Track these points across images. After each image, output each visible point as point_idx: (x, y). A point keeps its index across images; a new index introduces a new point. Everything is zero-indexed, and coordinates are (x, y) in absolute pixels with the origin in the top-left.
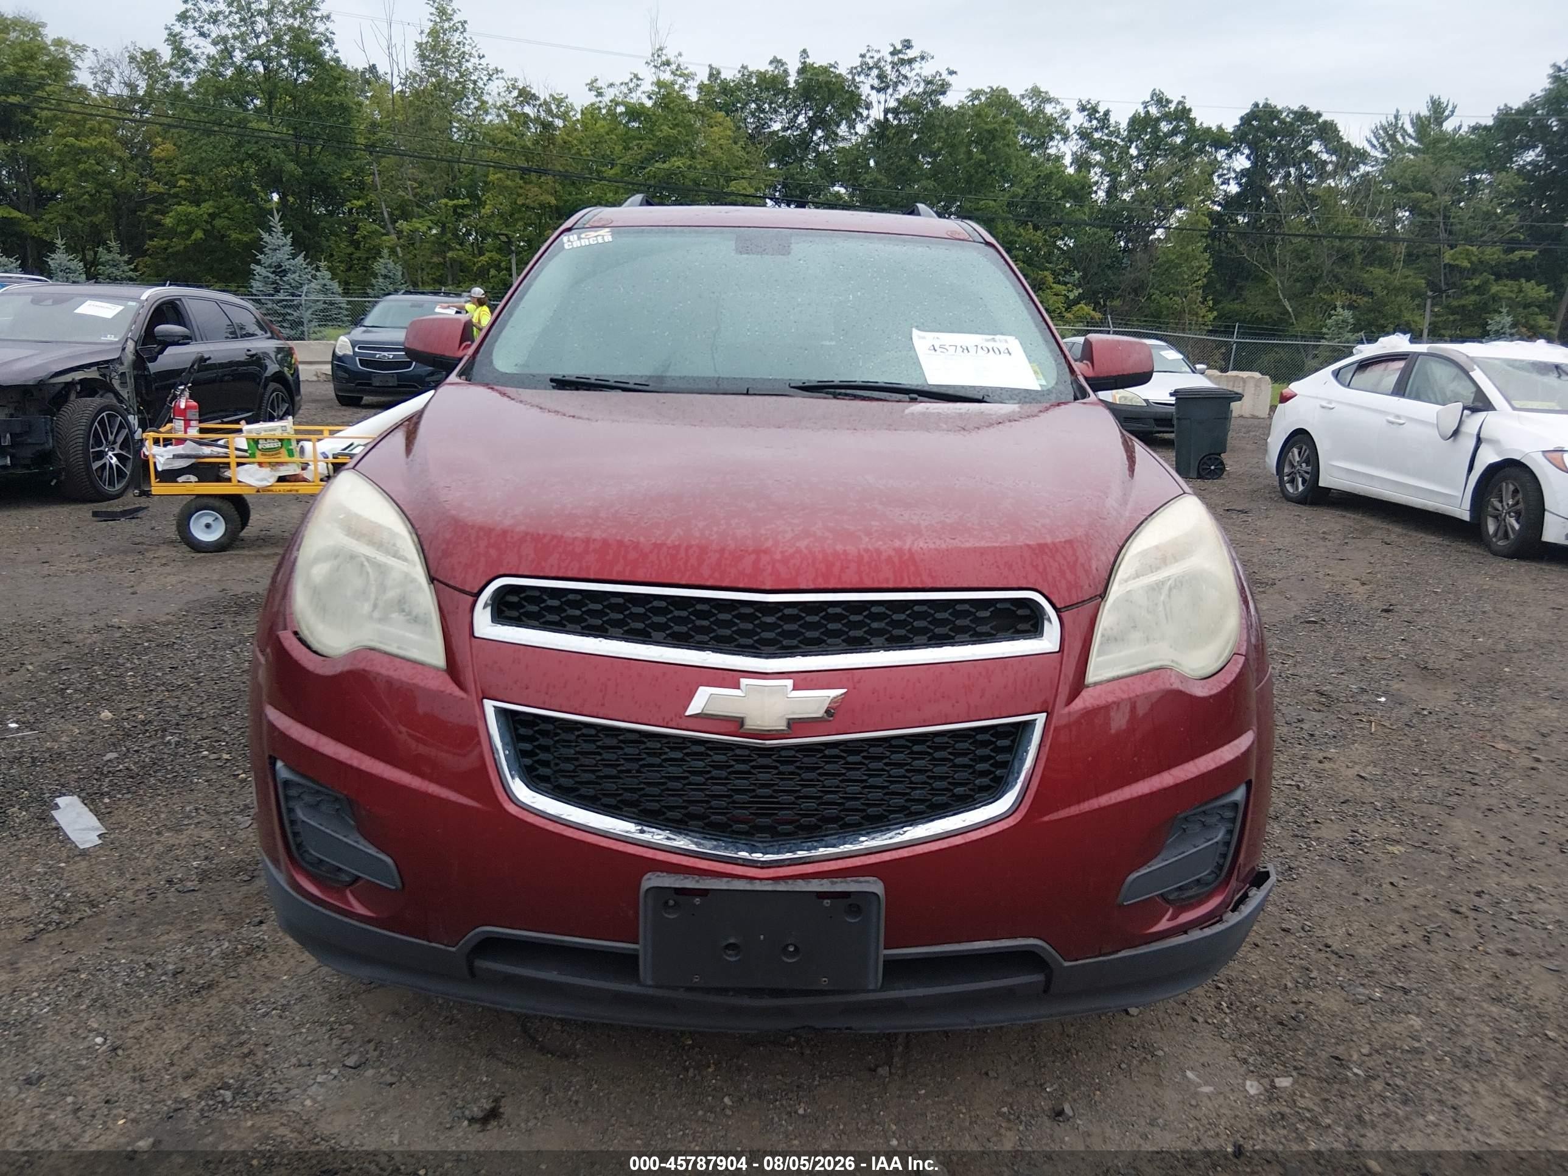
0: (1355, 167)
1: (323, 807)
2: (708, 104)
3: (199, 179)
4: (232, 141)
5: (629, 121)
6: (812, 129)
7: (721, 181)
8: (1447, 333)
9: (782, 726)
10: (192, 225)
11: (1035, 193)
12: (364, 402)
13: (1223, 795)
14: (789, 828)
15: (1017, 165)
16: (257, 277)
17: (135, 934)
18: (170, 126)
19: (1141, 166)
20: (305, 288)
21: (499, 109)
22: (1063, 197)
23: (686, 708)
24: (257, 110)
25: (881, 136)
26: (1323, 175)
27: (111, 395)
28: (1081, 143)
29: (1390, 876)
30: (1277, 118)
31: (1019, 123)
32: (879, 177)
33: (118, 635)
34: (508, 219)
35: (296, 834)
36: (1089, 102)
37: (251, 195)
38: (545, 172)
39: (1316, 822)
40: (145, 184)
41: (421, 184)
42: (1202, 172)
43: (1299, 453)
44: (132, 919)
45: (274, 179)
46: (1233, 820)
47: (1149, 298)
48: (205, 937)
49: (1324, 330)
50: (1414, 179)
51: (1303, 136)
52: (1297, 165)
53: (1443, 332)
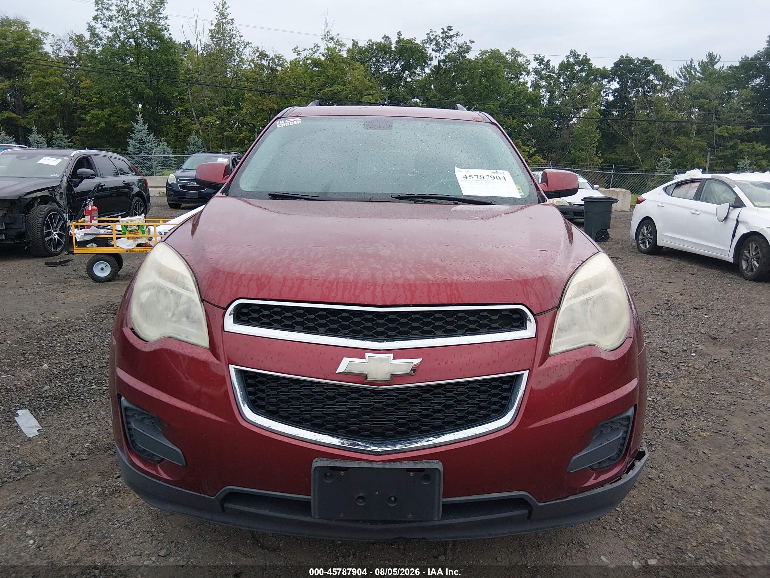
0: (671, 87)
1: (146, 421)
2: (352, 58)
3: (103, 97)
4: (119, 79)
5: (313, 67)
6: (403, 71)
7: (359, 96)
8: (717, 169)
9: (387, 378)
10: (99, 119)
11: (513, 101)
12: (182, 206)
13: (622, 413)
14: (391, 433)
15: (504, 87)
16: (130, 145)
17: (53, 484)
18: (89, 71)
19: (565, 87)
20: (154, 150)
21: (249, 62)
22: (527, 103)
23: (336, 370)
24: (131, 63)
25: (437, 73)
26: (655, 91)
27: (55, 204)
28: (535, 76)
29: (703, 448)
30: (632, 63)
31: (505, 67)
32: (436, 94)
33: (54, 325)
34: (253, 116)
35: (131, 436)
36: (539, 56)
37: (128, 105)
38: (272, 92)
39: (663, 420)
40: (77, 100)
41: (211, 99)
42: (595, 90)
43: (647, 229)
44: (53, 475)
45: (139, 97)
46: (628, 426)
47: (570, 152)
48: (90, 485)
49: (657, 168)
50: (701, 93)
51: (645, 72)
52: (642, 86)
53: (715, 168)
